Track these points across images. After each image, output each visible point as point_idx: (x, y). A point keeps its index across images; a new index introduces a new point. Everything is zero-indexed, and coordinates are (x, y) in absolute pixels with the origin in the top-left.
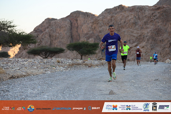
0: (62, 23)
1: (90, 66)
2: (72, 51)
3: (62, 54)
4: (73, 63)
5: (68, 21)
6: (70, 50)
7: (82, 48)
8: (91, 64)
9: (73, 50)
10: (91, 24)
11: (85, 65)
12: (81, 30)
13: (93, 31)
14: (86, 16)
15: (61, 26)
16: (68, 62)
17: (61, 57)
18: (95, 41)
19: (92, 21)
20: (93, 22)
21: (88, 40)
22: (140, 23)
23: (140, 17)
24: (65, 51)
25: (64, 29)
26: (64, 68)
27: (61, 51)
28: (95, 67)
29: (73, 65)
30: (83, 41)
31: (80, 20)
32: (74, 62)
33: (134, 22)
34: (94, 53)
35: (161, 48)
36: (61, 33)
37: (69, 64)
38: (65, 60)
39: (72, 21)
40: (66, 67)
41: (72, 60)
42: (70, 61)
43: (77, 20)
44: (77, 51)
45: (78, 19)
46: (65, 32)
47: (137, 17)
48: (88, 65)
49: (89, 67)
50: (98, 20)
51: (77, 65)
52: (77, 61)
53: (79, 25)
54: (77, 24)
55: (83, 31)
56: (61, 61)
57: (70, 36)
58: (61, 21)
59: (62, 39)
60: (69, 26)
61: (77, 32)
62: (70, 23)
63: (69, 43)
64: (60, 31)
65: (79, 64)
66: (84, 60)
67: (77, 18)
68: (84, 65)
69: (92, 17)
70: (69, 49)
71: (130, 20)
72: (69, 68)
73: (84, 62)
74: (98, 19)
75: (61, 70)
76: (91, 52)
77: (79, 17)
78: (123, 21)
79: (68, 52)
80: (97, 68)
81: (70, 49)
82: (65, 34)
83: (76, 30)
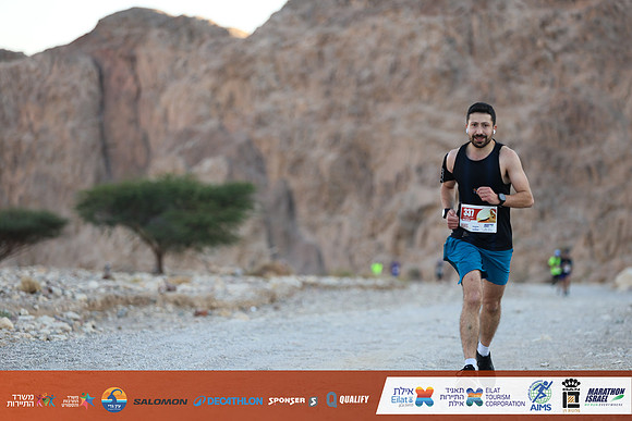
0: (50, 73)
1: (205, 310)
2: (107, 229)
3: (52, 247)
4: (113, 292)
5: (85, 62)
6: (96, 223)
7: (158, 212)
8: (209, 299)
9: (111, 224)
10: (208, 82)
11: (176, 303)
12: (158, 112)
13: (221, 117)
14: (185, 38)
15: (49, 88)
16: (83, 291)
17: (46, 262)
18: (230, 174)
19: (216, 63)
20: (221, 72)
21: (196, 170)
22: (476, 72)
23: (478, 40)
24: (70, 228)
25: (63, 106)
26: (61, 324)
27: (48, 227)
28: (229, 318)
29: (108, 303)
30: (169, 170)
31: (150, 60)
32: (116, 288)
33: (445, 68)
34: (226, 240)
35: (589, 206)
36: (45, 131)
37: (88, 301)
38: (68, 279)
39: (106, 65)
40: (71, 314)
41: (106, 277)
42: (93, 284)
43: (132, 60)
44: (136, 230)
45: (142, 52)
46: (70, 124)
47: (460, 40)
48: (192, 306)
49: (197, 314)
50: (251, 60)
51: (136, 304)
52: (136, 281)
53: (143, 85)
54: (136, 78)
55: (165, 118)
56: (44, 284)
57: (94, 147)
58: (47, 64)
59: (52, 160)
60: (90, 93)
61: (135, 121)
62: (95, 76)
63: (88, 184)
64: (40, 116)
65: (141, 301)
66: (173, 275)
67: (135, 46)
68: (170, 307)
69: (217, 44)
70: (89, 218)
71: (422, 58)
72: (86, 320)
73: (169, 290)
74: (251, 51)
75: (46, 331)
76: (212, 231)
77: (142, 39)
78: (382, 64)
79: (87, 232)
80: (240, 319)
81: (98, 217)
82: (67, 135)
83: (126, 111)
